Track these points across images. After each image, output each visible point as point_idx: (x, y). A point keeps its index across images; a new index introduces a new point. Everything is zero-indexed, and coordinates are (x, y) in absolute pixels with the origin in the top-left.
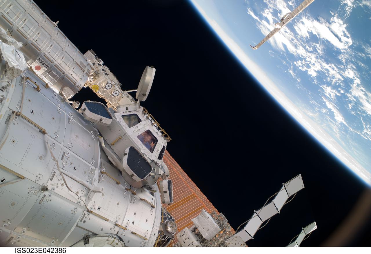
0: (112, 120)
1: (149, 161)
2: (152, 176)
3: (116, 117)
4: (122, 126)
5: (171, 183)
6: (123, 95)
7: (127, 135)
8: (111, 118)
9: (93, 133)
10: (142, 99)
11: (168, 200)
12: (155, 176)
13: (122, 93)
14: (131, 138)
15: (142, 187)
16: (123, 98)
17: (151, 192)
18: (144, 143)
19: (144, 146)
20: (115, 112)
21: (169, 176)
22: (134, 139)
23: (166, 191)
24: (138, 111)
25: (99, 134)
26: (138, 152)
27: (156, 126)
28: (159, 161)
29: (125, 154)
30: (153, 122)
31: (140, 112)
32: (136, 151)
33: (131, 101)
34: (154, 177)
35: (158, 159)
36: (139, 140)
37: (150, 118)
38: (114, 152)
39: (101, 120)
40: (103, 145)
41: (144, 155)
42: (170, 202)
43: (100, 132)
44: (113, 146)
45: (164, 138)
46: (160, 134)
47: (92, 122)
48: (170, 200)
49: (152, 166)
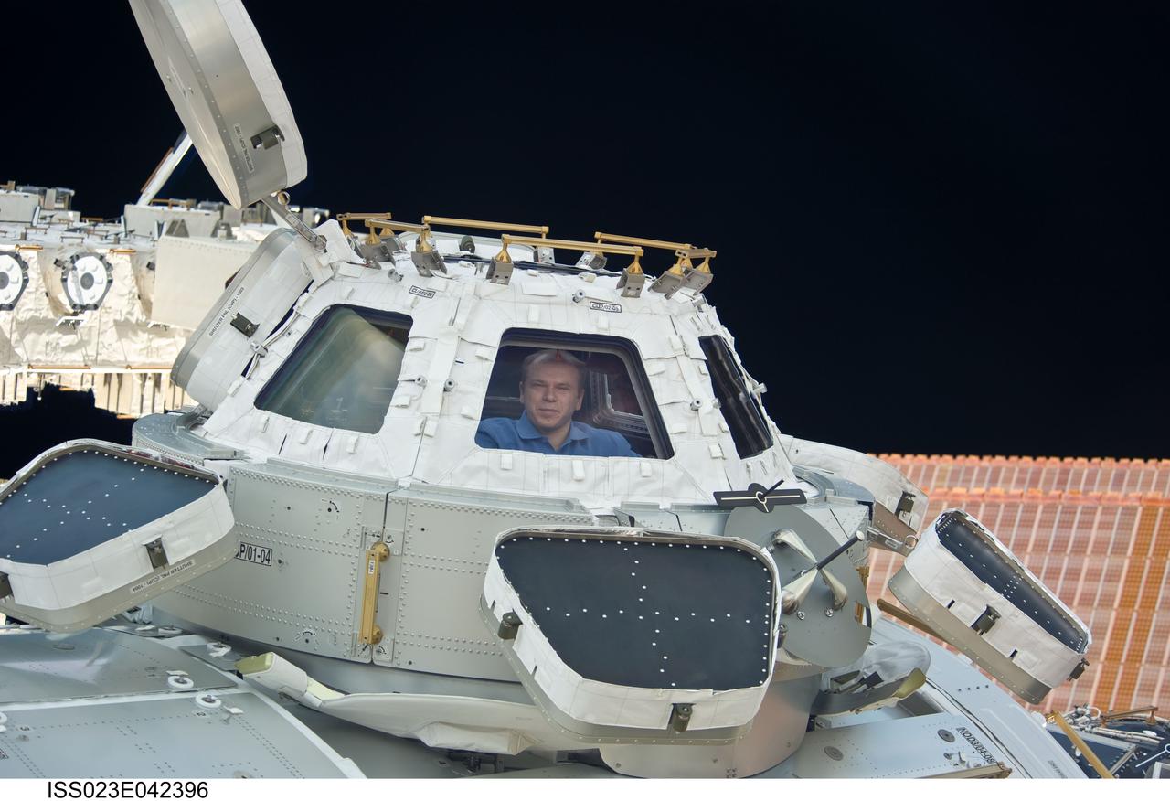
0: (218, 491)
1: (703, 528)
3: (229, 443)
4: (319, 463)
5: (970, 528)
6: (141, 245)
7: (401, 494)
8: (206, 483)
9: (190, 684)
10: (285, 175)
11: (1052, 651)
12: (826, 580)
13: (118, 241)
14: (446, 483)
15: (810, 727)
16: (151, 266)
17: (892, 702)
18: (557, 441)
20: (193, 420)
21: (919, 500)
22: (472, 472)
23: (988, 611)
24: (328, 274)
25: (225, 650)
26: (575, 538)
27: (529, 257)
28: (769, 464)
29: (510, 628)
30: (487, 248)
31: (344, 269)
32: (557, 538)
33: (222, 232)
34: (824, 598)
35: (742, 457)
36: (508, 456)
37: (447, 244)
38: (425, 677)
39: (156, 554)
40: (318, 694)
41: (632, 521)
42: (1072, 656)
43: (223, 638)
44: (386, 644)
45: (654, 288)
46: (606, 286)
47: (119, 620)
48: (1064, 639)
49: (749, 535)
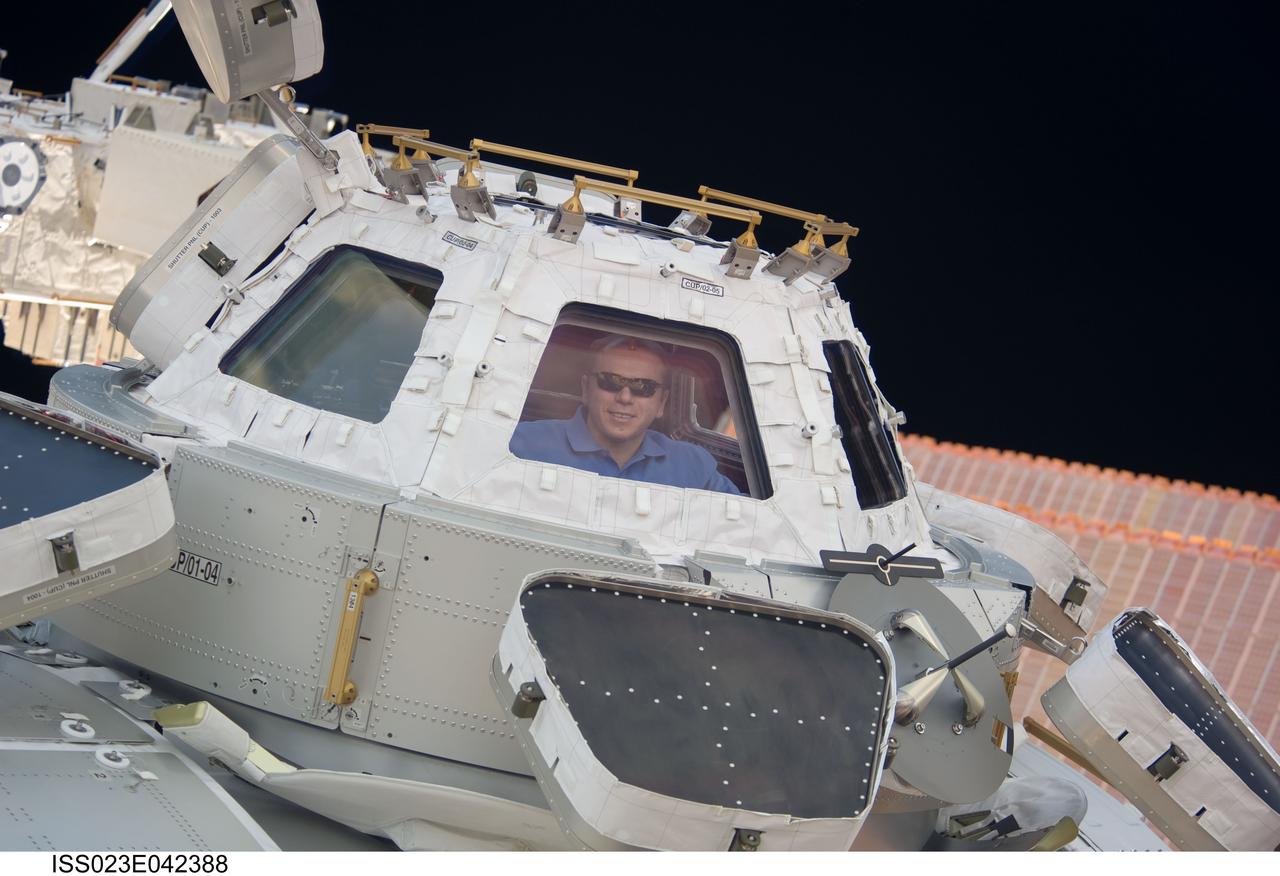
0: (157, 478)
1: (801, 596)
2: (936, 701)
3: (179, 414)
4: (297, 454)
5: (1159, 635)
6: (89, 134)
7: (402, 508)
8: (144, 465)
9: (90, 733)
12: (958, 685)
13: (58, 125)
16: (100, 164)
18: (622, 458)
19: (644, 494)
20: (135, 378)
21: (1094, 590)
22: (501, 488)
23: (1173, 751)
24: (339, 202)
25: (142, 693)
26: (629, 592)
27: (608, 210)
28: (898, 520)
29: (529, 703)
30: (552, 191)
31: (359, 198)
32: (605, 589)
33: (200, 130)
34: (960, 712)
35: (864, 506)
37: (500, 180)
39: (64, 553)
40: (261, 763)
41: (707, 577)
43: (142, 676)
44: (360, 706)
45: (770, 269)
46: (706, 259)
49: (862, 611)
